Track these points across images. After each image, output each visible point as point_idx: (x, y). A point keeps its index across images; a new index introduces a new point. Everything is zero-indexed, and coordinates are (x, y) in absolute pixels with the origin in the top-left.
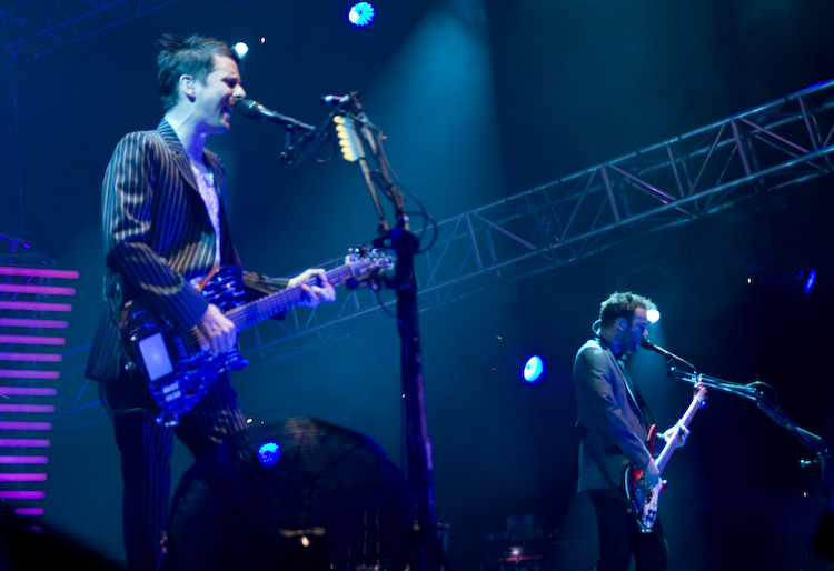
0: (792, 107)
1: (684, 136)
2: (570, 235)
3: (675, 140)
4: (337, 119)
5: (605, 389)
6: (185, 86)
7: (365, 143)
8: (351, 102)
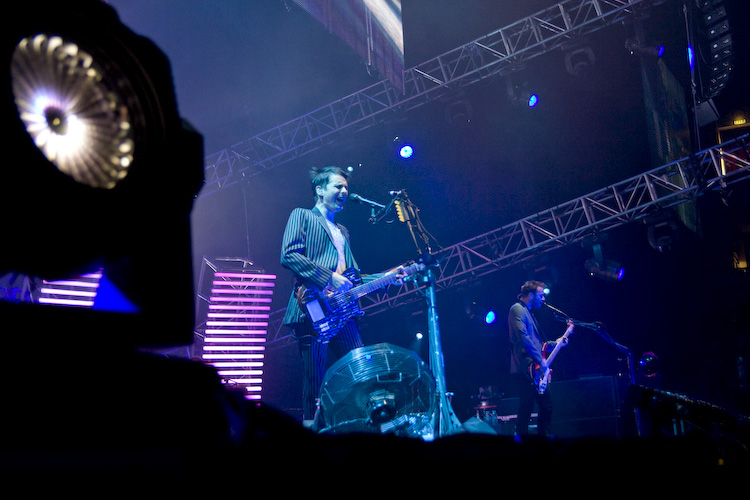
0: (610, 192)
1: (560, 206)
2: (506, 254)
3: (555, 208)
4: (396, 202)
5: (522, 326)
6: (319, 191)
7: (409, 213)
8: (402, 193)
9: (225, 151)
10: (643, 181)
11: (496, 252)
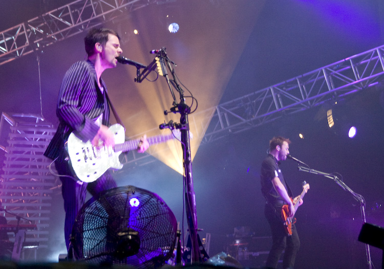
1: (304, 75)
2: (259, 114)
3: (301, 76)
4: (156, 59)
8: (162, 50)
9: (23, 24)
10: (376, 54)
11: (250, 113)
